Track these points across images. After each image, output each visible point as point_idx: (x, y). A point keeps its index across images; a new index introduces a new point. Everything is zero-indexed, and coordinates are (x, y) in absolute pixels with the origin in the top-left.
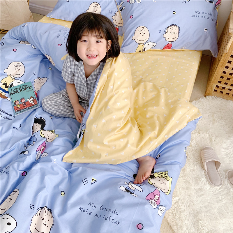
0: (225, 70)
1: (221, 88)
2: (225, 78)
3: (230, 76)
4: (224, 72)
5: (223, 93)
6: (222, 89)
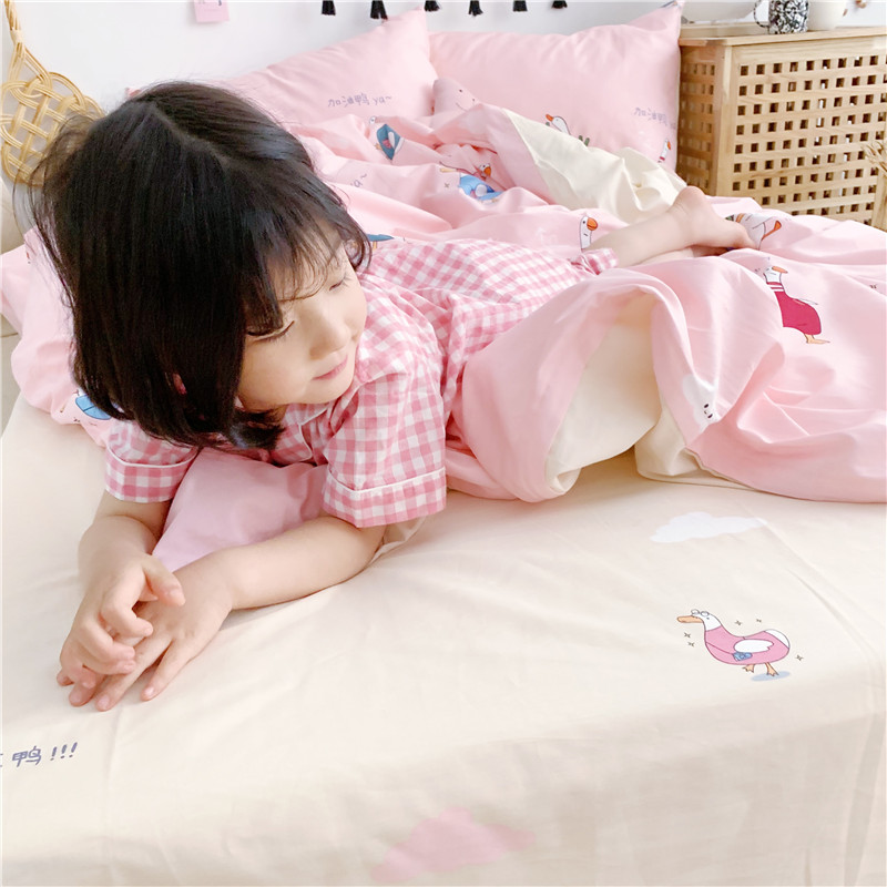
0: (738, 159)
2: (744, 186)
3: (753, 172)
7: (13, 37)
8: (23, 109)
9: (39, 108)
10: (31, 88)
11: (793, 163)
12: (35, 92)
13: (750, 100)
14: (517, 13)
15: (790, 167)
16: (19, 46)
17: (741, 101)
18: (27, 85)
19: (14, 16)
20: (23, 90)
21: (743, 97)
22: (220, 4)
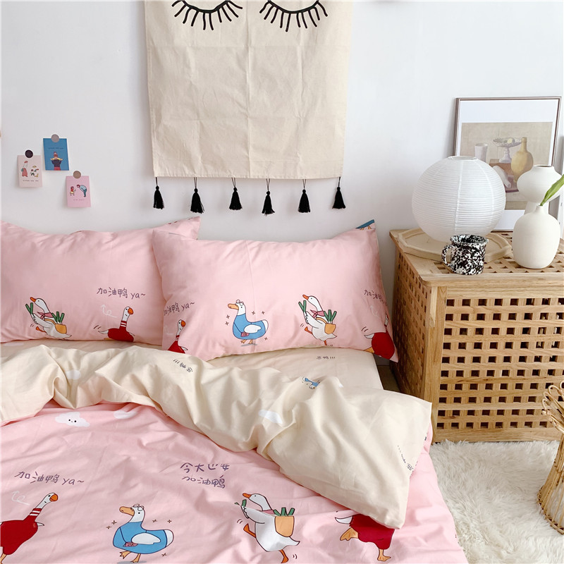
0: (445, 367)
1: (451, 415)
2: (451, 387)
3: (460, 378)
4: (445, 374)
5: (460, 426)
6: (453, 417)
11: (498, 374)
13: (457, 324)
14: (301, 213)
15: (495, 376)
17: (448, 324)
21: (449, 322)
22: (85, 196)
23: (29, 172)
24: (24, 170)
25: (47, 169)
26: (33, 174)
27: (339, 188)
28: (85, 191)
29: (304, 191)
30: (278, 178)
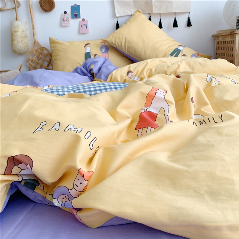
7: (34, 38)
8: (35, 56)
9: (39, 56)
10: (37, 51)
12: (38, 52)
14: (174, 28)
16: (35, 40)
18: (37, 50)
19: (35, 33)
20: (36, 52)
22: (87, 28)
23: (65, 20)
24: (63, 20)
25: (72, 18)
26: (67, 20)
27: (189, 17)
28: (87, 26)
29: (175, 18)
30: (164, 12)
